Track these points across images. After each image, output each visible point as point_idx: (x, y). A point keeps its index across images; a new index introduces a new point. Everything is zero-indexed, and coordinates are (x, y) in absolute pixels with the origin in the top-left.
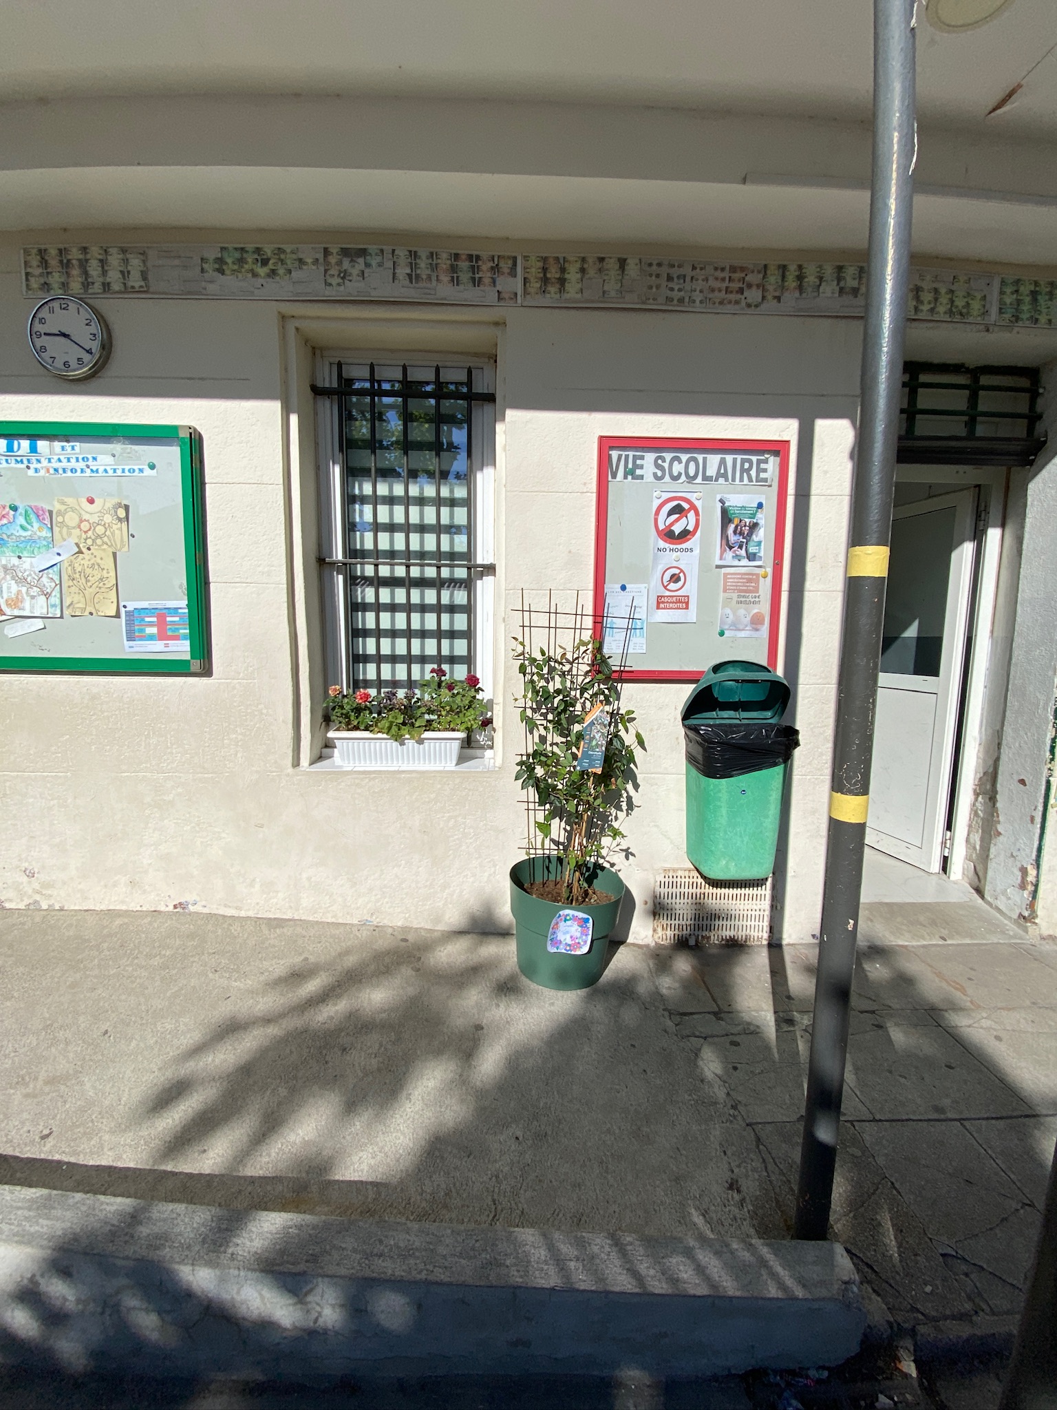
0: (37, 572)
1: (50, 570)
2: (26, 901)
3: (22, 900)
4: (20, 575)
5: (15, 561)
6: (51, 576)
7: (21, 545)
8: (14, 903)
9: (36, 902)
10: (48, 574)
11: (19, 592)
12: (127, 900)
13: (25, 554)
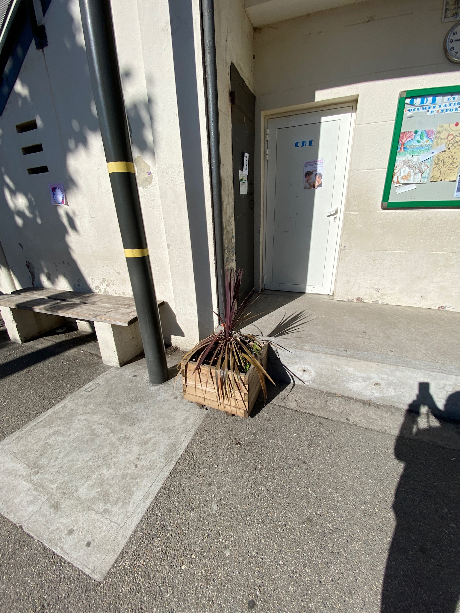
0: (420, 162)
1: (426, 161)
2: (373, 300)
3: (371, 300)
4: (411, 164)
5: (410, 158)
6: (426, 164)
7: (415, 150)
8: (368, 300)
9: (377, 301)
10: (424, 163)
11: (409, 172)
12: (417, 303)
13: (416, 154)
